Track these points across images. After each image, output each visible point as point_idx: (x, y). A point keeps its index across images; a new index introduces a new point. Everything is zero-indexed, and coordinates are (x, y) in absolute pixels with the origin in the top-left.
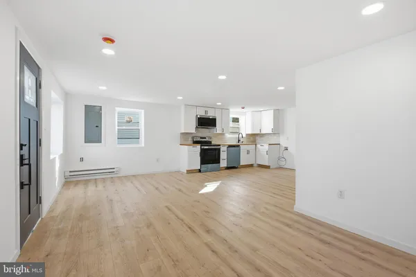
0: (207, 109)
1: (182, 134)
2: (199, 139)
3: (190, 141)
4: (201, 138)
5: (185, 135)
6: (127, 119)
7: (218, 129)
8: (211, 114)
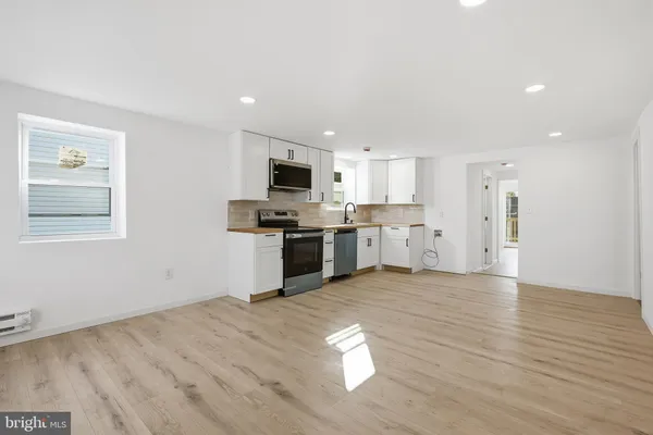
0: (291, 147)
1: (232, 203)
2: (273, 217)
3: (251, 221)
4: (277, 213)
5: (238, 205)
6: (64, 154)
7: (314, 193)
8: (300, 159)
